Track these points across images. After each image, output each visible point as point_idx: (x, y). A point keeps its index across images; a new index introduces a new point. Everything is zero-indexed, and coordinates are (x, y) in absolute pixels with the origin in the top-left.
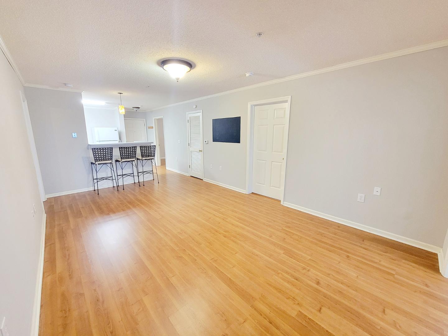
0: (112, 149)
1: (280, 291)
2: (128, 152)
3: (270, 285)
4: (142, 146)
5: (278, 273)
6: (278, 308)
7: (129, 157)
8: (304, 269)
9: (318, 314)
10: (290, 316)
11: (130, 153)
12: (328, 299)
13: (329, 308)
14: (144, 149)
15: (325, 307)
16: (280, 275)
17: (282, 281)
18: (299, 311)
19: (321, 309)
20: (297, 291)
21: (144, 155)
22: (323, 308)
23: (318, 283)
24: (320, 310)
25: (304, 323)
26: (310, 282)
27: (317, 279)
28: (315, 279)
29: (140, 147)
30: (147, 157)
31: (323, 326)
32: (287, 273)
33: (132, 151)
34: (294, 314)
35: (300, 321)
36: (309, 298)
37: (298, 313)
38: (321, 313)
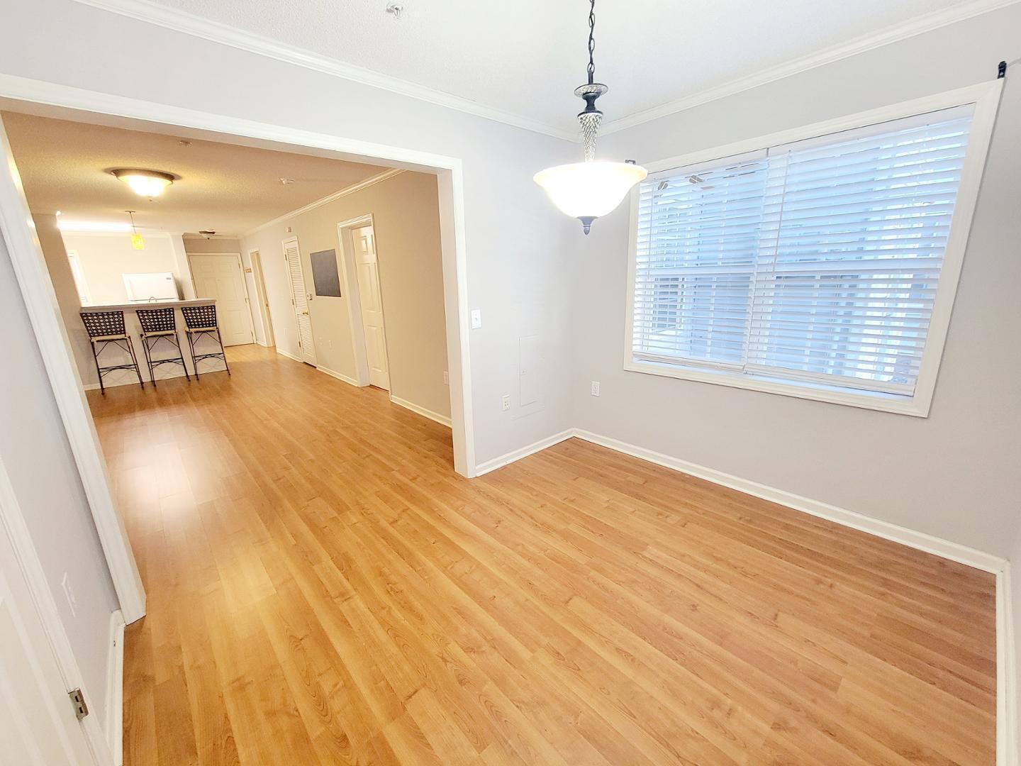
0: (122, 314)
2: (158, 318)
4: (186, 308)
7: (160, 328)
11: (162, 321)
14: (191, 313)
21: (193, 324)
29: (182, 308)
30: (199, 327)
33: (166, 318)
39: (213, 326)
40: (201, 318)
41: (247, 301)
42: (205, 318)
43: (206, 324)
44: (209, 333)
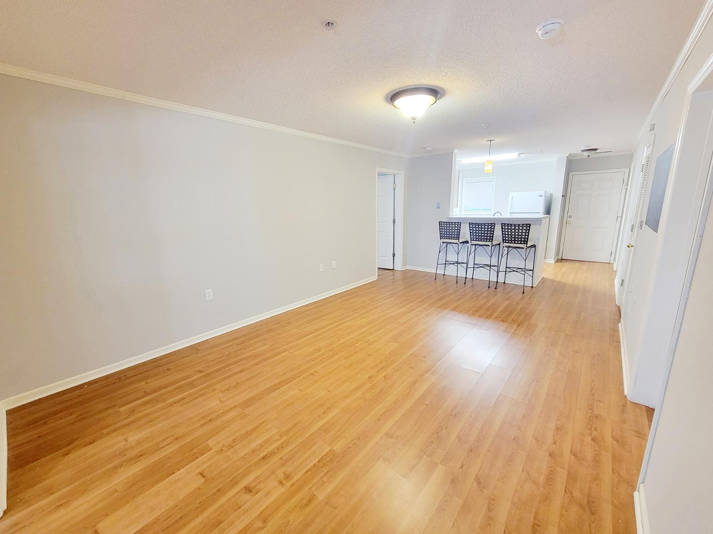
0: (460, 225)
1: (248, 434)
2: (481, 231)
3: (261, 424)
4: (505, 224)
5: (281, 436)
6: (224, 428)
7: (481, 239)
8: (288, 477)
9: (199, 470)
10: (210, 438)
11: (484, 233)
12: (214, 494)
13: (199, 489)
14: (508, 229)
15: (203, 484)
16: (277, 437)
17: (265, 438)
18: (212, 449)
19: (204, 477)
20: (242, 454)
21: (507, 239)
22: (203, 480)
23: (248, 490)
24: (201, 474)
25: (195, 450)
26: (253, 476)
27: (259, 491)
28: (257, 487)
29: (502, 224)
30: (511, 243)
31: (182, 470)
32: (281, 448)
33: (488, 231)
34: (211, 443)
35: (200, 447)
36: (225, 466)
37: (209, 446)
38: (198, 474)
39: (524, 243)
40: (515, 235)
41: (619, 219)
42: (518, 235)
43: (518, 241)
44: (518, 249)
